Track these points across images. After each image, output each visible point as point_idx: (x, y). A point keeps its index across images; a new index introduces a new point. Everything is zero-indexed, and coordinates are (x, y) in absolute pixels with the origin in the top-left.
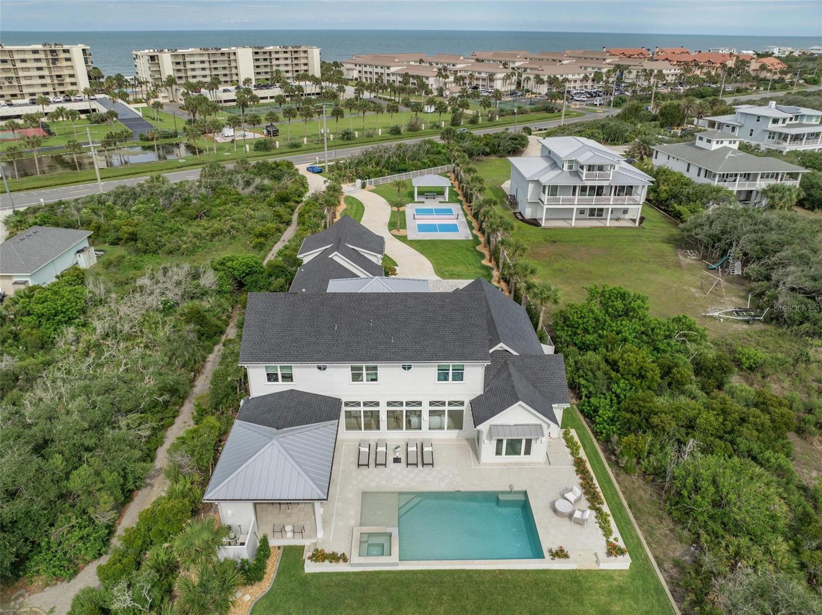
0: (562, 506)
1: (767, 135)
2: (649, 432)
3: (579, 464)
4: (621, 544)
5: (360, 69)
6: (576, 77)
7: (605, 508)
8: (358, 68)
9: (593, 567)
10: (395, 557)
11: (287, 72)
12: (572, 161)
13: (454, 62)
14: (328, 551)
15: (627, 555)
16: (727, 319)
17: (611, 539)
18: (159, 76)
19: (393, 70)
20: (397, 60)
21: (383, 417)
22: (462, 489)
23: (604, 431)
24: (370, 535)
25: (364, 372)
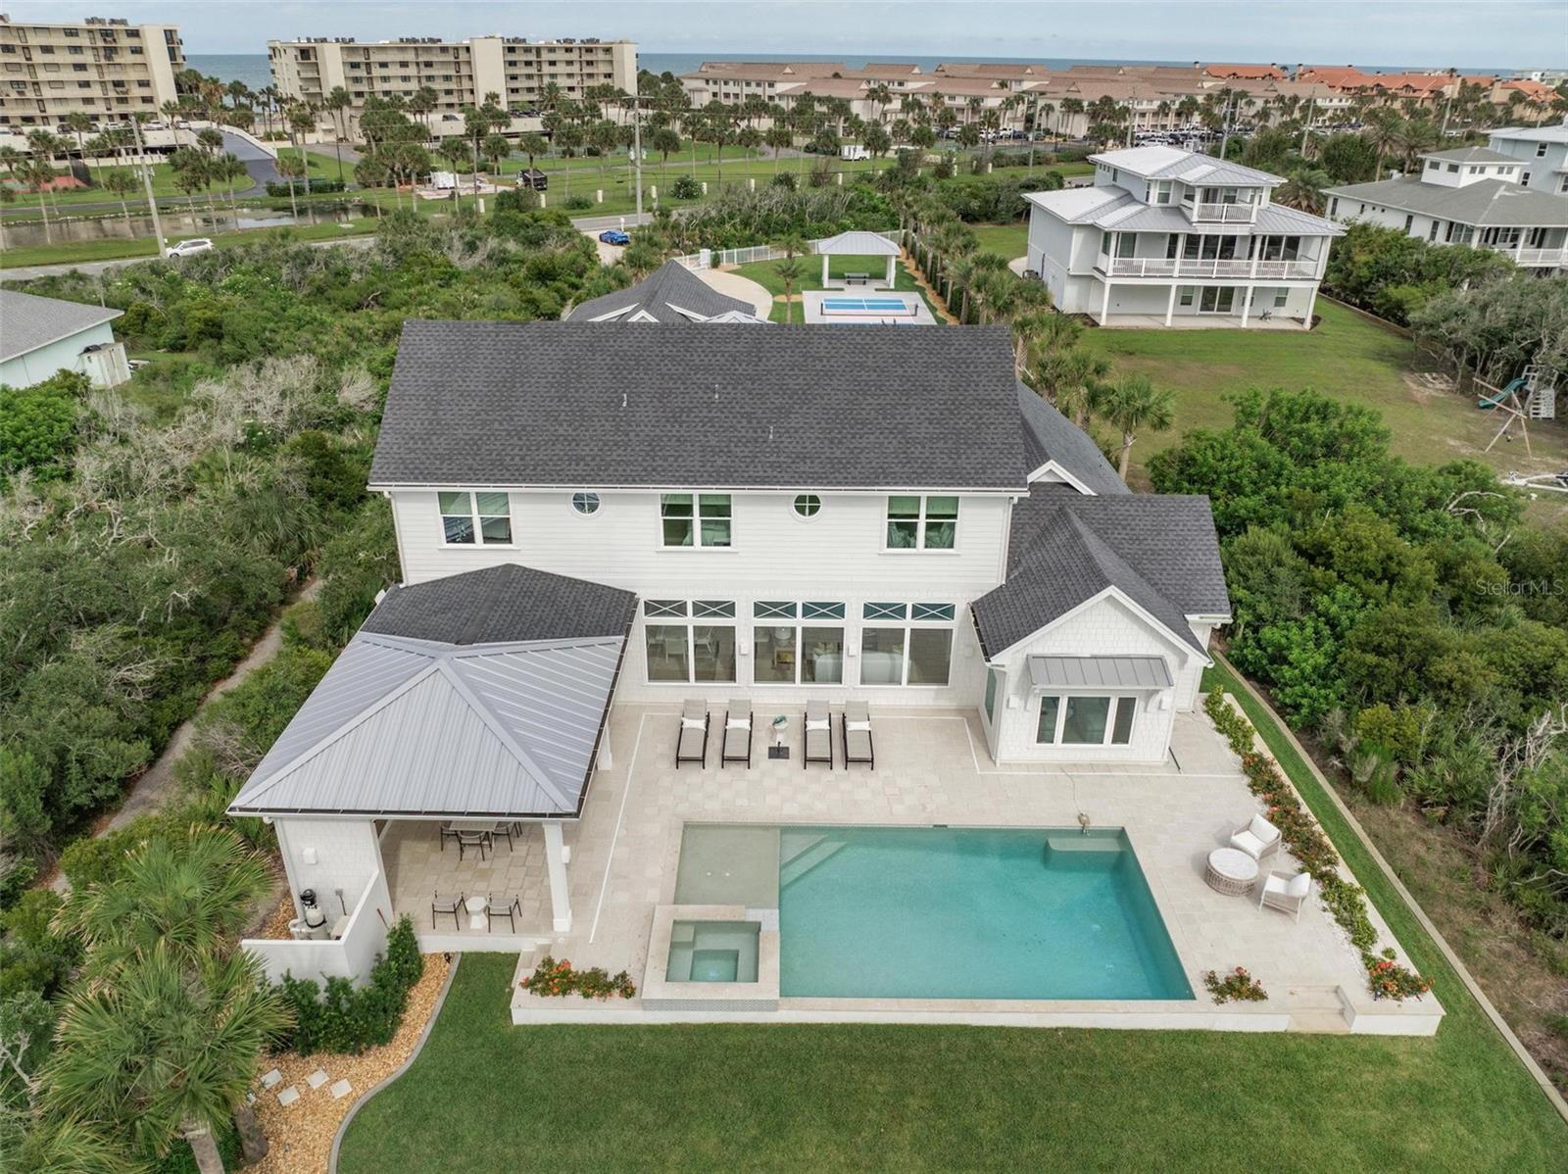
0: (1225, 863)
2: (1426, 700)
3: (1255, 769)
4: (1403, 962)
5: (716, 88)
6: (1144, 106)
7: (1345, 874)
8: (713, 88)
9: (1334, 1025)
10: (768, 986)
11: (571, 89)
12: (1167, 183)
13: (901, 77)
14: (580, 965)
15: (1429, 997)
16: (1545, 495)
17: (1376, 952)
18: (317, 90)
19: (780, 88)
20: (788, 70)
21: (745, 644)
22: (952, 822)
23: (1305, 701)
24: (701, 927)
25: (696, 519)
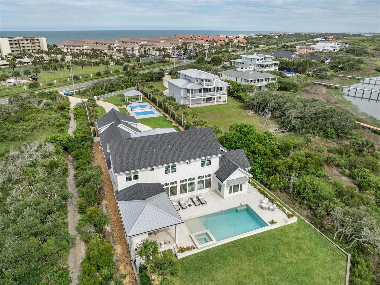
0: (263, 205)
1: (256, 66)
2: (277, 174)
3: (259, 190)
4: (290, 213)
6: (170, 48)
7: (278, 203)
8: (66, 47)
9: (286, 224)
10: (214, 241)
11: (29, 50)
12: (197, 79)
14: (185, 247)
15: (295, 217)
16: (276, 132)
17: (286, 213)
19: (85, 47)
22: (223, 210)
23: (260, 178)
24: (198, 235)
25: (171, 168)
